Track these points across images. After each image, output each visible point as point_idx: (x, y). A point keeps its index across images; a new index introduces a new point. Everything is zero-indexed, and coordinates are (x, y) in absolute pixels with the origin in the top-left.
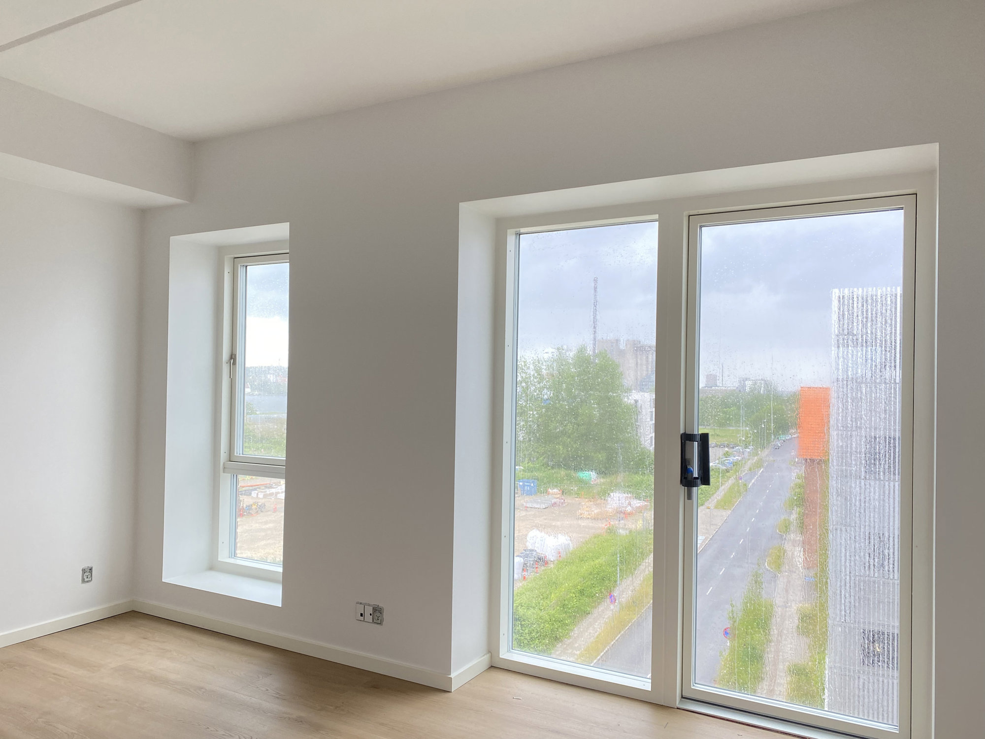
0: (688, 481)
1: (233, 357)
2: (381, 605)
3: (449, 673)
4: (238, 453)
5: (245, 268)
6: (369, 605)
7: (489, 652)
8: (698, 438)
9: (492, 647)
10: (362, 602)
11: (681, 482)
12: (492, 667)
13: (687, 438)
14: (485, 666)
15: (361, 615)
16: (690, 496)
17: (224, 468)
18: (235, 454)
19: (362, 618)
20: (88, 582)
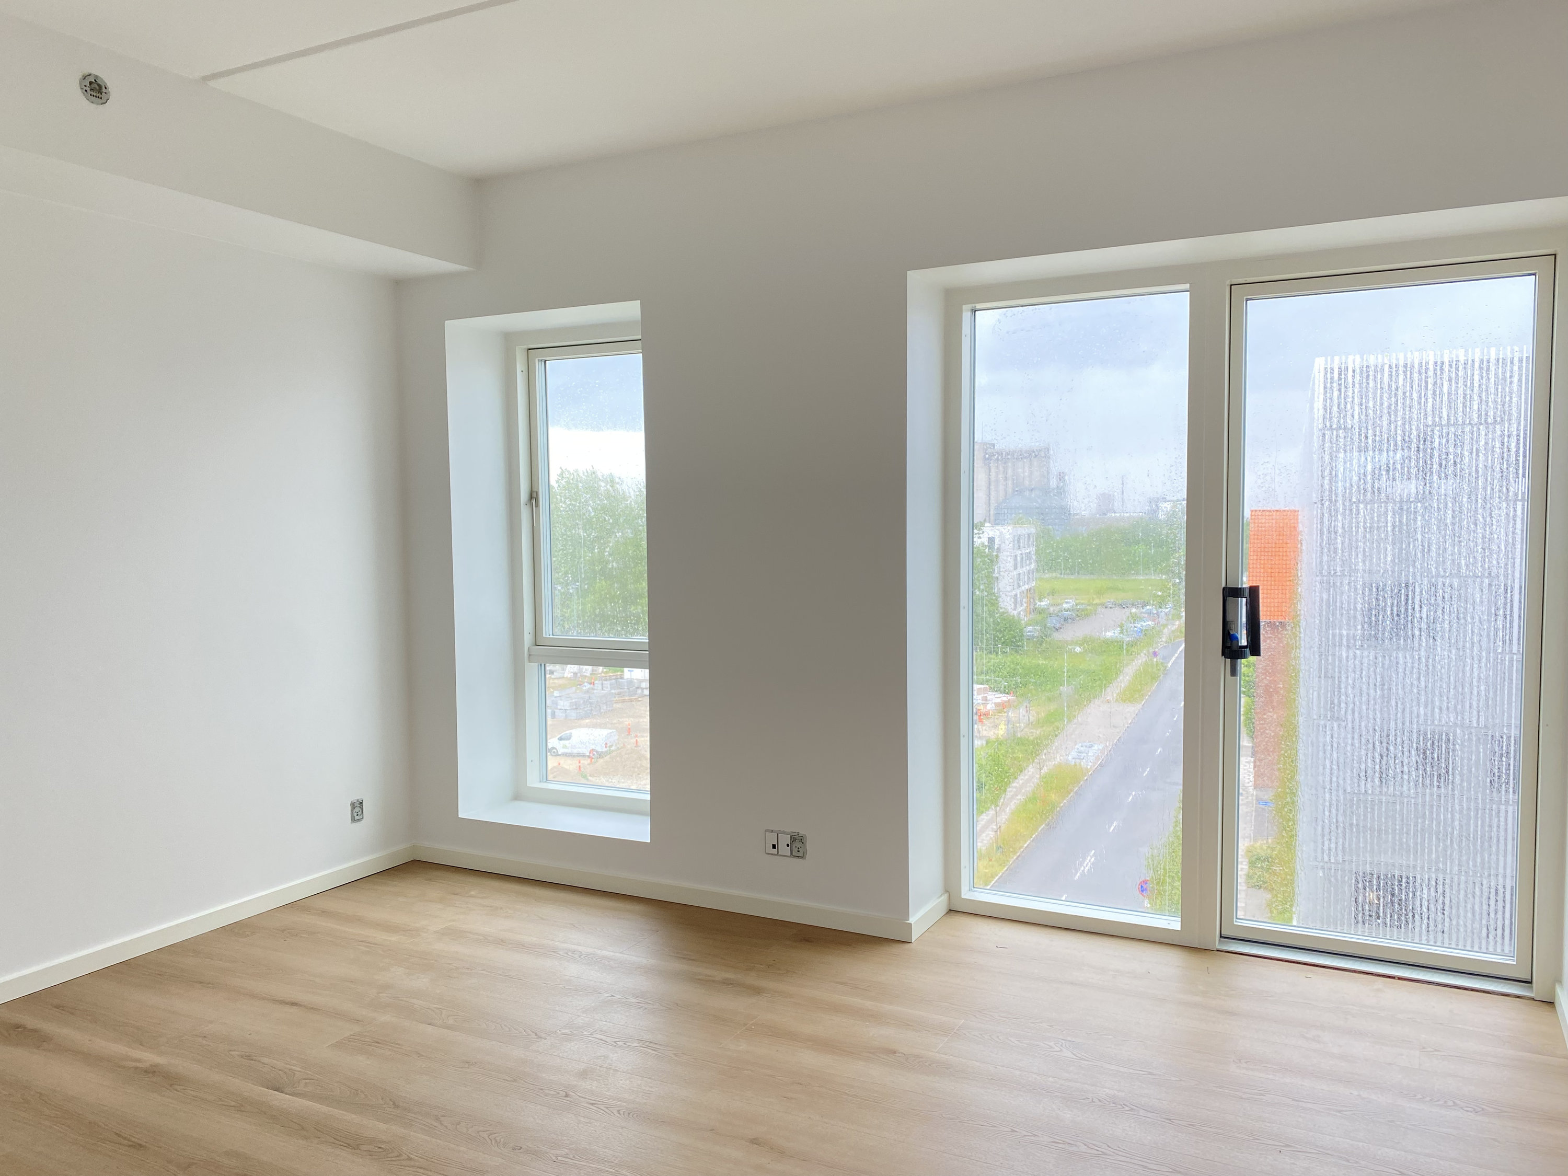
0: (1232, 651)
1: (533, 497)
2: (802, 833)
3: (907, 915)
4: (547, 633)
5: (543, 363)
6: (785, 833)
7: (947, 891)
8: (1247, 593)
9: (950, 884)
10: (772, 829)
11: (1223, 654)
12: (951, 911)
13: (1232, 593)
14: (944, 910)
15: (774, 846)
16: (1234, 672)
17: (530, 655)
18: (544, 636)
19: (775, 851)
20: (358, 820)
